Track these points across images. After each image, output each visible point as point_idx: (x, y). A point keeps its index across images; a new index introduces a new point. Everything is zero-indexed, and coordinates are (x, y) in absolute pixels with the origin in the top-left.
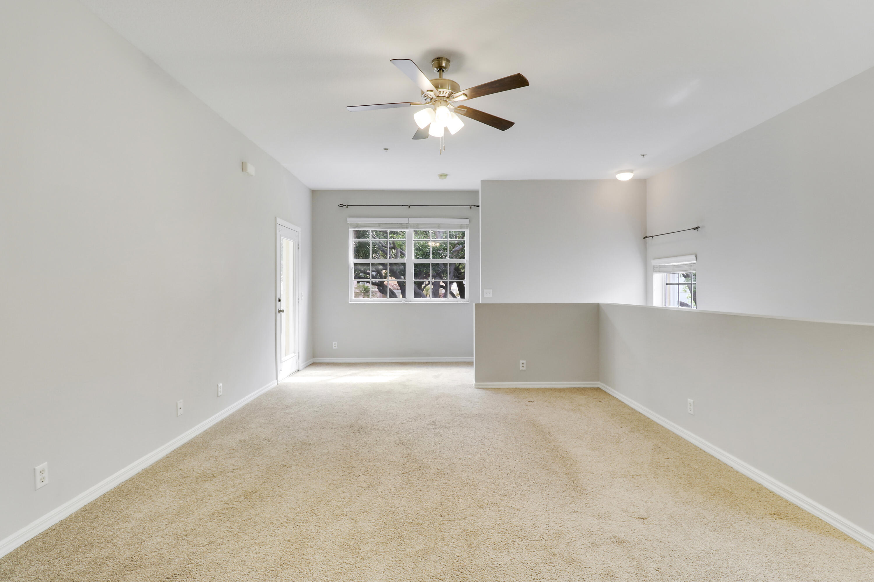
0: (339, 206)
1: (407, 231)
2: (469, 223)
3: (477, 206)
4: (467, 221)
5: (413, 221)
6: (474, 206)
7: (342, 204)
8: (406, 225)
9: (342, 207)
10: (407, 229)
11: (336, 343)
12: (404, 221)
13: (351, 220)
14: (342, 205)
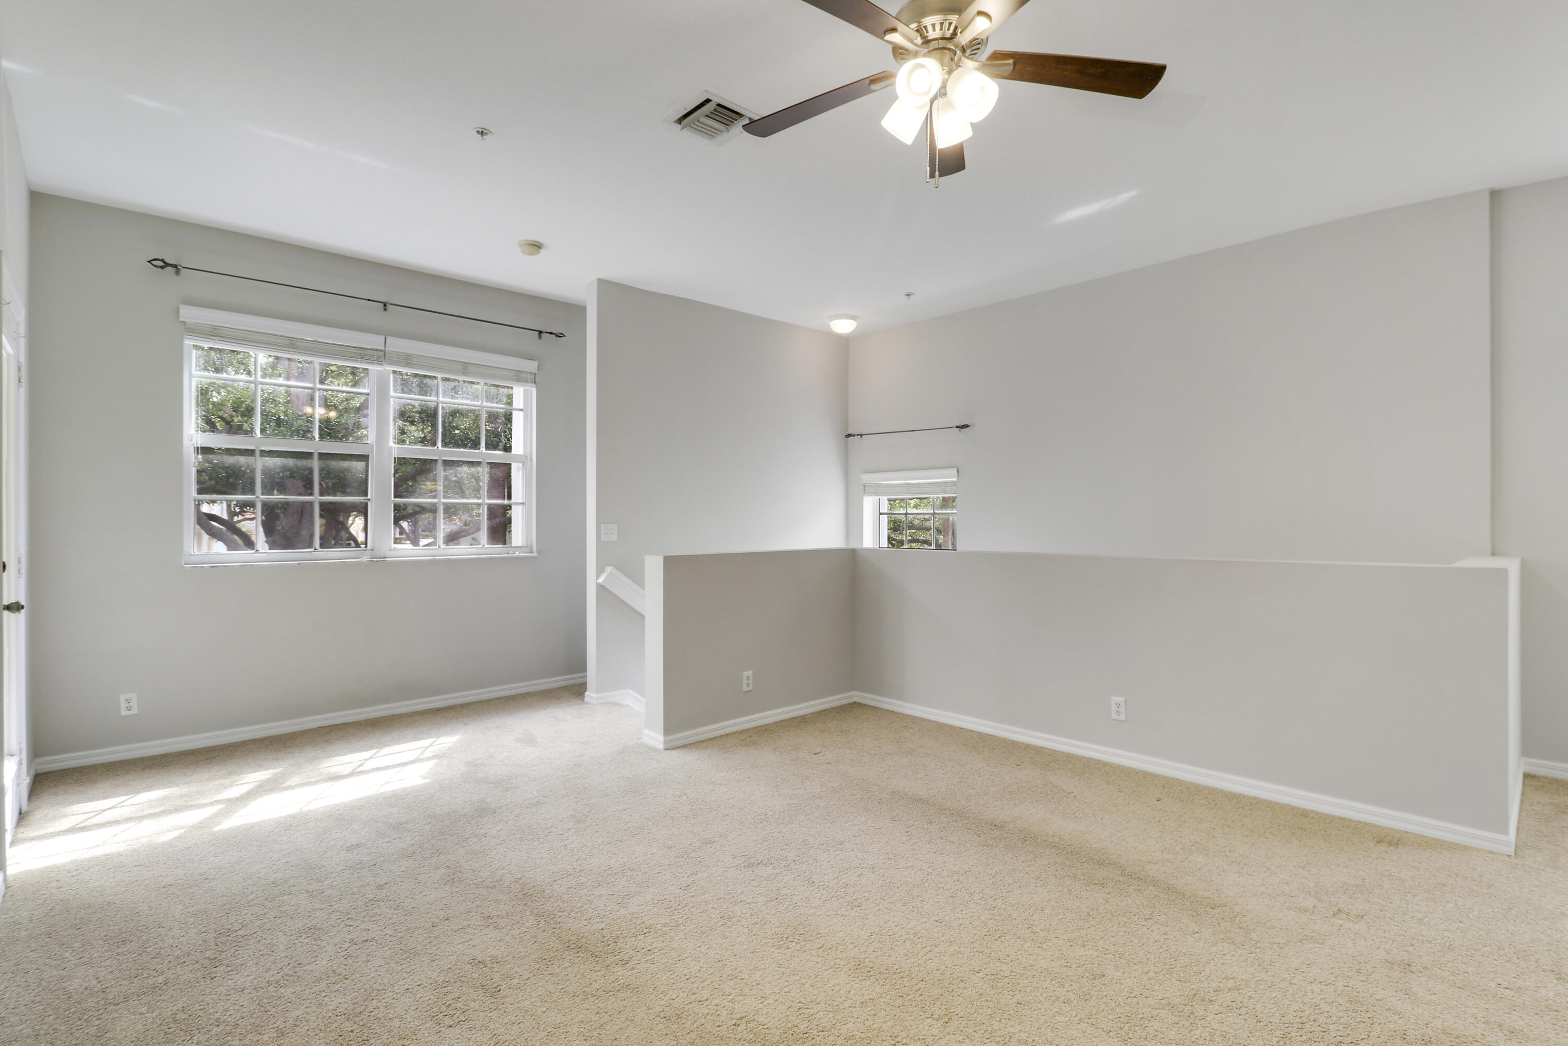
0: (149, 262)
1: (373, 368)
2: (538, 370)
3: (557, 336)
4: (532, 366)
5: (396, 345)
6: (551, 333)
7: (163, 261)
8: (375, 353)
9: (162, 267)
10: (378, 364)
11: (133, 696)
12: (374, 341)
13: (189, 314)
14: (162, 264)
